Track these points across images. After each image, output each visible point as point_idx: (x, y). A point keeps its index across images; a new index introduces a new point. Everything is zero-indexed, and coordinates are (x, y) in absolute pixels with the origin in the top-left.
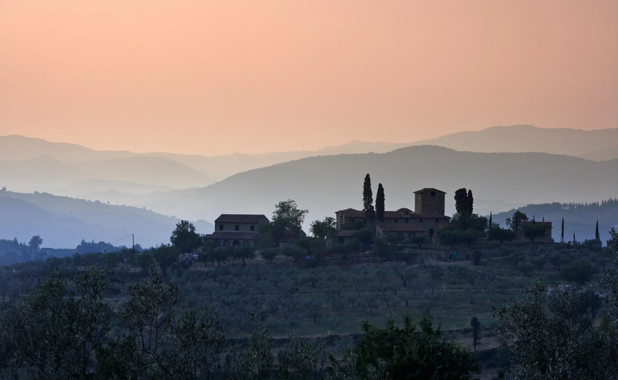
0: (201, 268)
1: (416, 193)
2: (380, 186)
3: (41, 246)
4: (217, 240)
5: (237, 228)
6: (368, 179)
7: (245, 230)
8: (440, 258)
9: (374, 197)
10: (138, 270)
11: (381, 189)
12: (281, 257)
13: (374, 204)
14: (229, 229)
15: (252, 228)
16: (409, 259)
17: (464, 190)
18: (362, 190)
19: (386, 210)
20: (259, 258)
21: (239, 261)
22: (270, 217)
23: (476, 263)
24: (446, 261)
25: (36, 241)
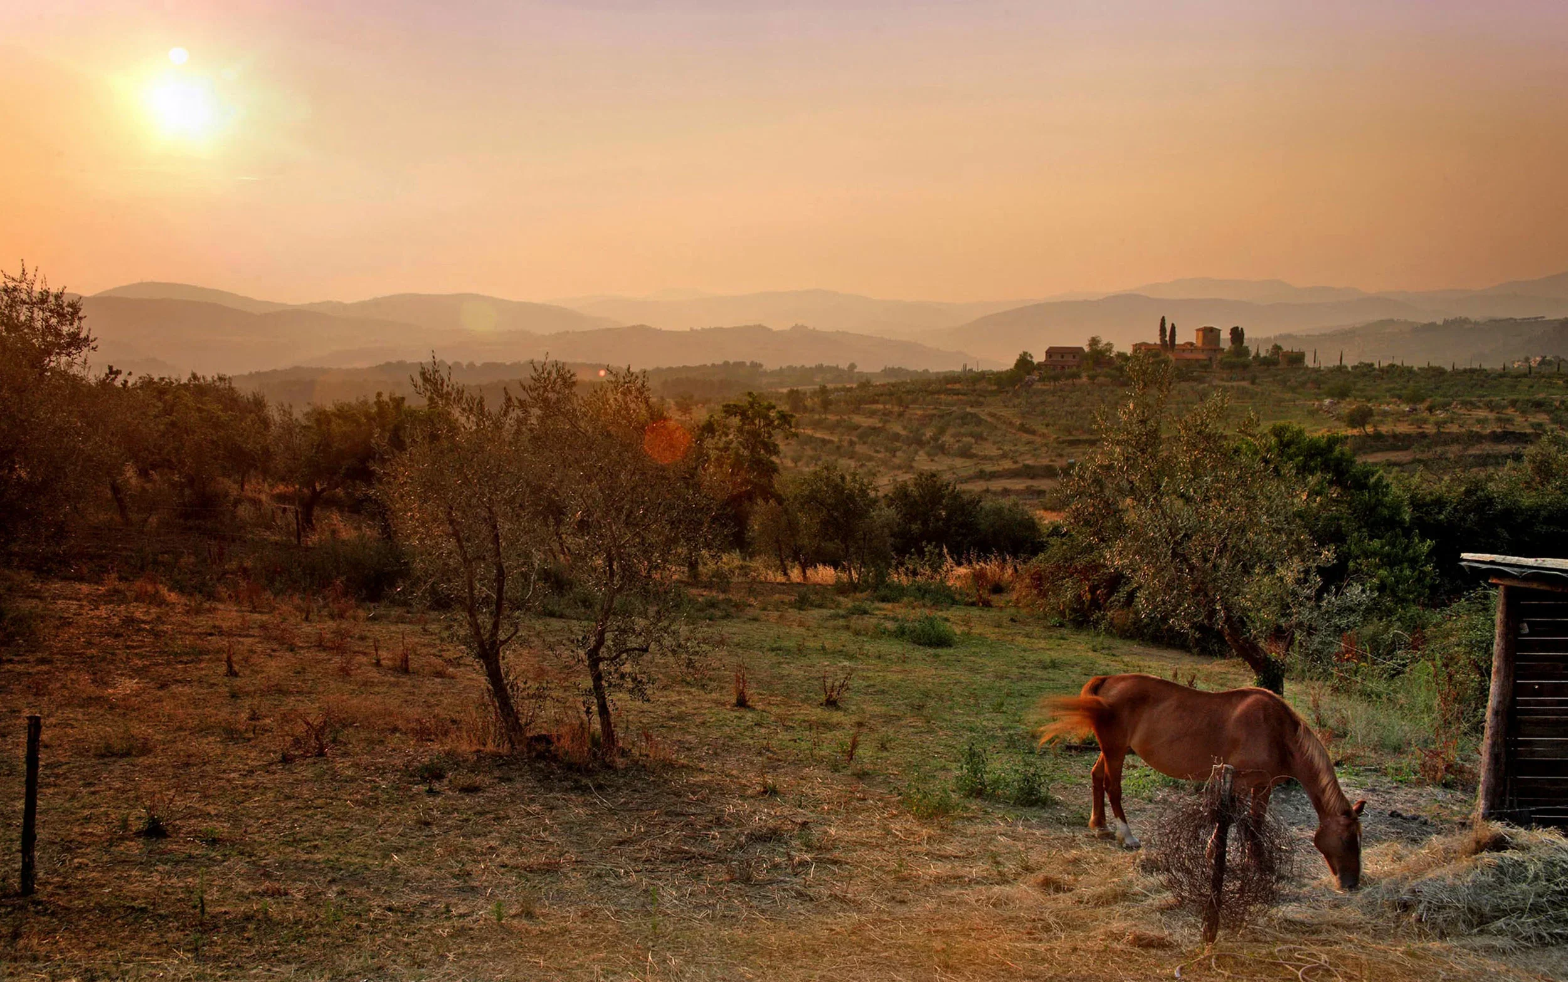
0: (1038, 386)
1: (1198, 330)
2: (1173, 325)
3: (856, 370)
4: (1046, 365)
5: (1062, 357)
6: (1163, 319)
7: (1069, 358)
8: (1222, 380)
9: (1168, 333)
10: (995, 388)
11: (1173, 328)
12: (1101, 379)
13: (1167, 338)
14: (1058, 358)
15: (1074, 357)
16: (1200, 380)
17: (1237, 328)
18: (1159, 328)
19: (1177, 343)
20: (1084, 379)
21: (1070, 382)
22: (1087, 349)
23: (1253, 383)
24: (1227, 381)
25: (852, 366)
